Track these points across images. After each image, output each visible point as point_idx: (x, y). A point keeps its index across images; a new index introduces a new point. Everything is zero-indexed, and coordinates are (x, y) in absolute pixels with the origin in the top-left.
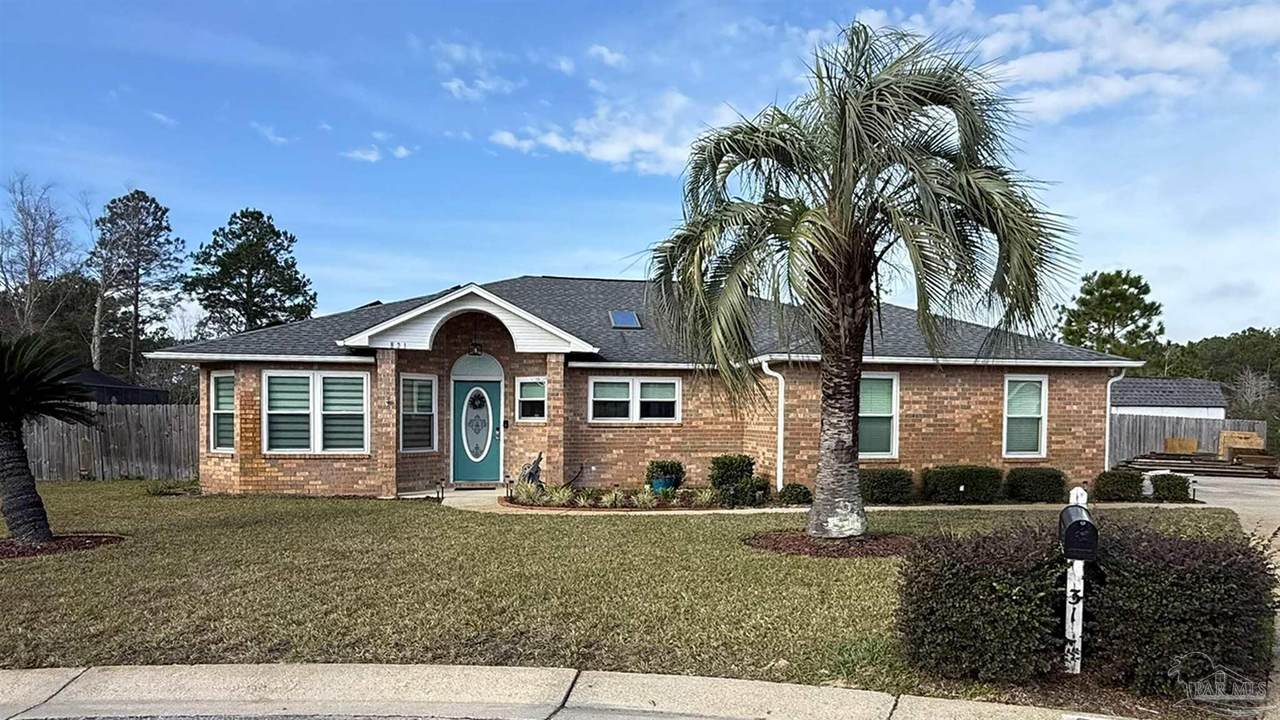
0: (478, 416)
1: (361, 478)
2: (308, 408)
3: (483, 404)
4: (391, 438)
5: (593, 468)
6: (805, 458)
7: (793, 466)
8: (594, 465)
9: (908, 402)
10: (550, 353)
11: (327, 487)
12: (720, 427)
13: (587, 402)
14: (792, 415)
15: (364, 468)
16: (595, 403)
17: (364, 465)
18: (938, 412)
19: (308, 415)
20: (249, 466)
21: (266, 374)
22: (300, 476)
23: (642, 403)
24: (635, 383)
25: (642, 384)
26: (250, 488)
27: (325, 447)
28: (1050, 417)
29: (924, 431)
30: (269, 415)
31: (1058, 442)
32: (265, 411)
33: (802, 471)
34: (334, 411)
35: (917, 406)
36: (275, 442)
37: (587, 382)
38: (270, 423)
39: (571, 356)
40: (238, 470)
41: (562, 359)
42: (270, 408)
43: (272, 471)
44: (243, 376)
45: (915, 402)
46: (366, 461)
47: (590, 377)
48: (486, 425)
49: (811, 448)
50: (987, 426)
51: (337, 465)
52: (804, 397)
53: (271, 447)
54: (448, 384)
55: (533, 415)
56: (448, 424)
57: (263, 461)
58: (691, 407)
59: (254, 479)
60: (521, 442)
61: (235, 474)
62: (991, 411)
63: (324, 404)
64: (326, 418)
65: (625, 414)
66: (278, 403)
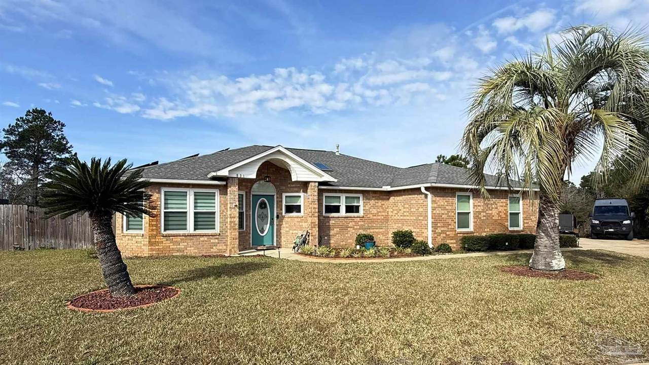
0: (263, 213)
1: (215, 246)
2: (186, 208)
3: (265, 207)
4: (236, 224)
5: (326, 238)
6: (440, 231)
7: (436, 235)
8: (326, 236)
9: (476, 206)
10: (312, 182)
11: (196, 251)
12: (379, 217)
13: (322, 206)
14: (434, 212)
15: (216, 241)
16: (326, 206)
17: (217, 239)
18: (487, 210)
19: (186, 212)
20: (154, 240)
21: (163, 190)
22: (182, 246)
23: (346, 206)
24: (343, 197)
25: (346, 197)
26: (154, 252)
27: (195, 229)
28: (524, 212)
29: (482, 218)
30: (165, 212)
31: (527, 223)
32: (163, 211)
33: (439, 237)
34: (200, 210)
35: (479, 208)
36: (167, 227)
37: (322, 196)
38: (165, 217)
39: (321, 183)
40: (148, 243)
41: (317, 184)
42: (165, 208)
43: (166, 243)
44: (151, 191)
45: (479, 206)
46: (217, 237)
47: (324, 194)
48: (267, 217)
49: (442, 227)
50: (503, 216)
51: (202, 239)
52: (439, 204)
53: (165, 230)
54: (250, 196)
55: (292, 212)
56: (250, 217)
57: (162, 237)
58: (367, 208)
59: (157, 247)
60: (287, 225)
61: (144, 245)
62: (505, 210)
63: (195, 207)
64: (196, 213)
65: (338, 211)
66: (169, 206)
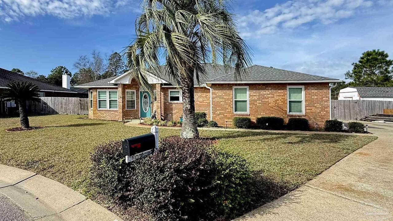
0: (146, 101)
1: (117, 116)
2: (106, 98)
3: (146, 98)
4: (121, 106)
5: (170, 115)
6: (219, 113)
7: (215, 116)
8: (170, 114)
9: (252, 96)
10: (157, 84)
11: (110, 118)
13: (168, 97)
14: (214, 100)
16: (171, 97)
18: (263, 99)
19: (106, 100)
20: (95, 111)
21: (98, 90)
22: (105, 115)
24: (181, 92)
26: (95, 117)
27: (110, 108)
28: (306, 101)
29: (258, 105)
31: (309, 109)
33: (218, 117)
35: (255, 97)
36: (100, 107)
37: (168, 91)
38: (99, 102)
39: (161, 84)
40: (93, 113)
41: (160, 85)
42: (99, 99)
43: (99, 114)
45: (254, 96)
46: (118, 112)
47: (169, 90)
48: (148, 103)
49: (221, 110)
50: (280, 103)
51: (112, 112)
52: (218, 94)
54: (138, 92)
56: (139, 103)
57: (98, 111)
59: (96, 115)
60: (155, 107)
62: (282, 99)
63: (110, 98)
64: (110, 101)
65: (178, 100)
66: (101, 97)
